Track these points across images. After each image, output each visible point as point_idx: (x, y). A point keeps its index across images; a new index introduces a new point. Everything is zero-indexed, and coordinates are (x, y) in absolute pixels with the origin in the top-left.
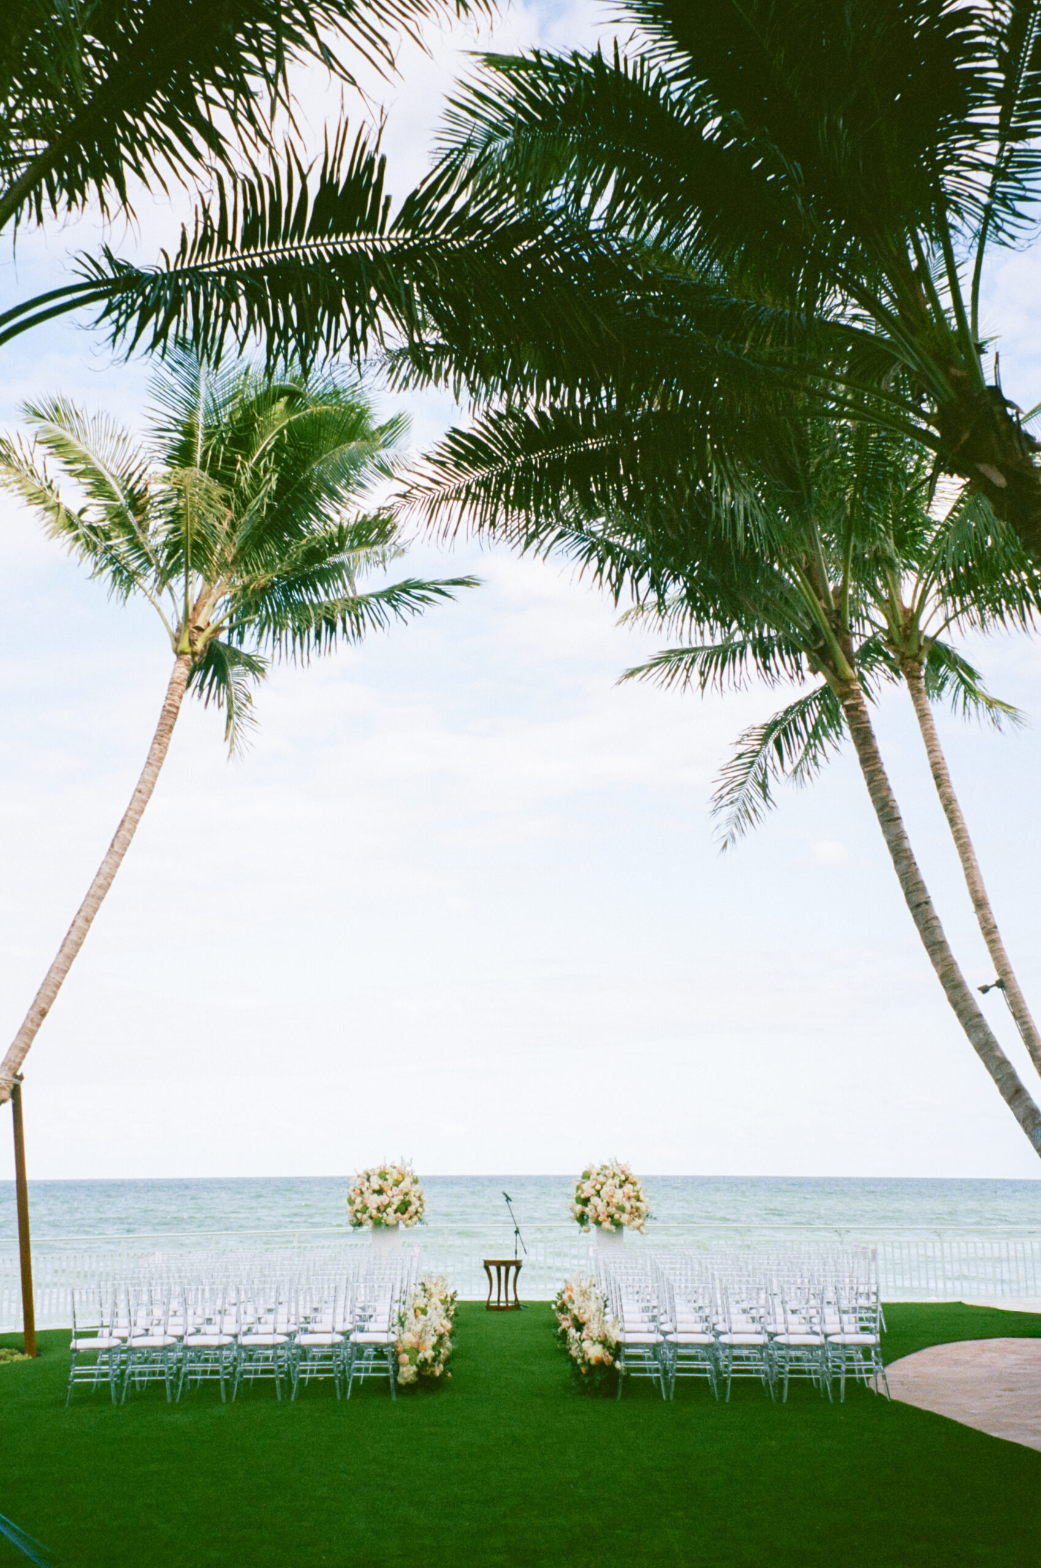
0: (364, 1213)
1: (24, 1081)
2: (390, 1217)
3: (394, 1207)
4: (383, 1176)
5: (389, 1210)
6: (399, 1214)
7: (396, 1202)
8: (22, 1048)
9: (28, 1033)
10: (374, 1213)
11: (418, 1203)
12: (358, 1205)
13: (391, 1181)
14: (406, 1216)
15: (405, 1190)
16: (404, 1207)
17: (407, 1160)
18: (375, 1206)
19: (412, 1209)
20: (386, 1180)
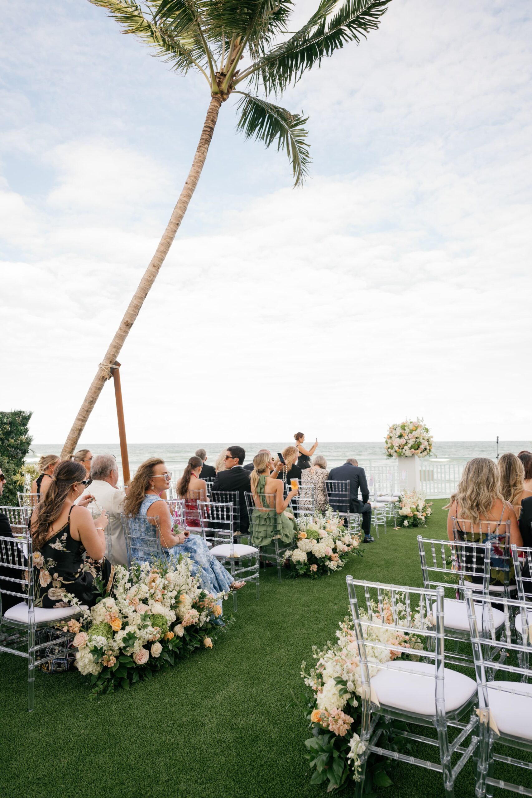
0: (392, 449)
1: (121, 366)
2: (408, 452)
3: (409, 445)
4: (403, 427)
5: (406, 447)
6: (413, 450)
7: (411, 442)
8: (117, 347)
9: (121, 337)
10: (397, 449)
11: (426, 443)
12: (389, 445)
13: (407, 431)
14: (419, 451)
15: (416, 436)
16: (417, 446)
17: (420, 418)
18: (398, 445)
19: (422, 447)
20: (405, 430)
